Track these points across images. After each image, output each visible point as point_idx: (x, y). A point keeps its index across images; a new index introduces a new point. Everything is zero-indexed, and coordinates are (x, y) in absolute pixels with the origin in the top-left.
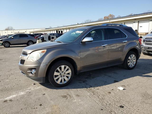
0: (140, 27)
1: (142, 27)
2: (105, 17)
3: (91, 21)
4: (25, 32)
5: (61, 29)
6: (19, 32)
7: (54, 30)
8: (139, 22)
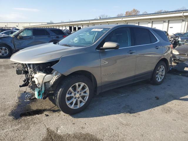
0: (170, 28)
1: (172, 27)
2: (127, 13)
3: (108, 17)
4: (16, 27)
5: (78, 25)
6: (7, 27)
7: (65, 26)
8: (170, 21)
